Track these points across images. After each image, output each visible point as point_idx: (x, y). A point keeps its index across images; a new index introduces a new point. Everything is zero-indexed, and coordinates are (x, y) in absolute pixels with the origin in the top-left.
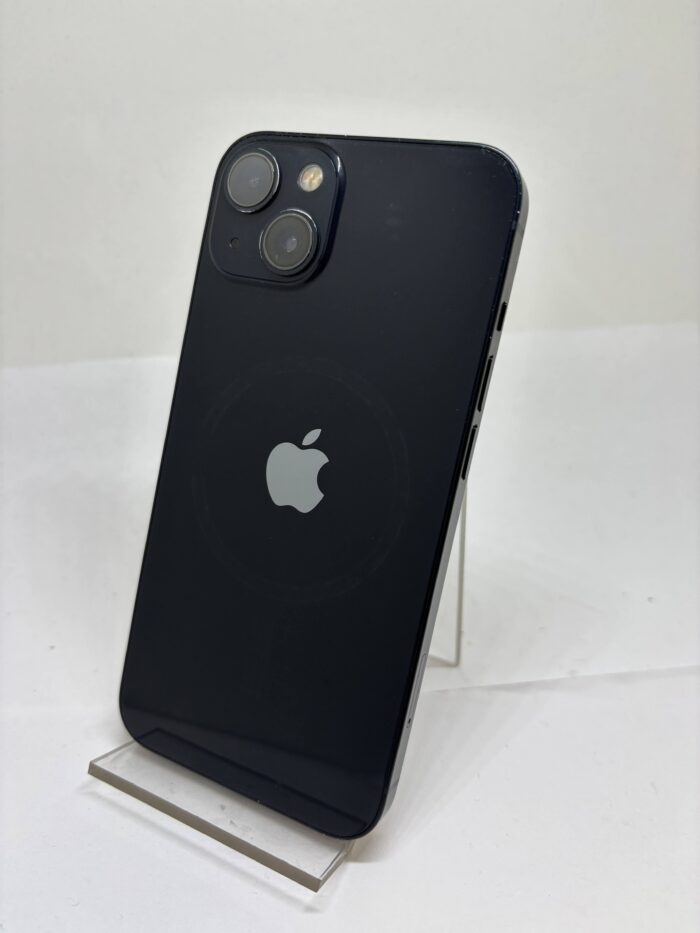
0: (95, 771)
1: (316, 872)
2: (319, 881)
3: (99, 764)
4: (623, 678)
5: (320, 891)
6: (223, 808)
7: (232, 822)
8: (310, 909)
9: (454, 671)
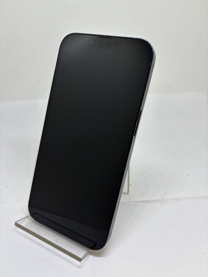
0: (17, 225)
1: (81, 256)
2: (81, 259)
3: (18, 223)
4: (178, 199)
5: (81, 262)
6: (54, 236)
7: (56, 241)
8: (79, 267)
9: (127, 196)
